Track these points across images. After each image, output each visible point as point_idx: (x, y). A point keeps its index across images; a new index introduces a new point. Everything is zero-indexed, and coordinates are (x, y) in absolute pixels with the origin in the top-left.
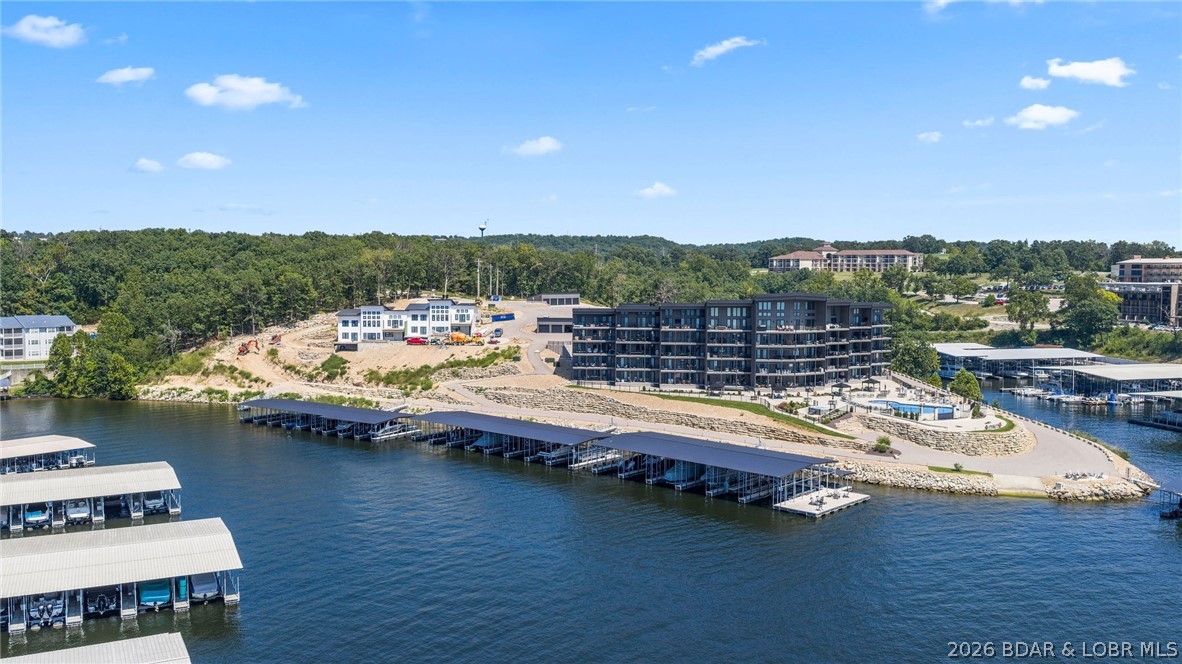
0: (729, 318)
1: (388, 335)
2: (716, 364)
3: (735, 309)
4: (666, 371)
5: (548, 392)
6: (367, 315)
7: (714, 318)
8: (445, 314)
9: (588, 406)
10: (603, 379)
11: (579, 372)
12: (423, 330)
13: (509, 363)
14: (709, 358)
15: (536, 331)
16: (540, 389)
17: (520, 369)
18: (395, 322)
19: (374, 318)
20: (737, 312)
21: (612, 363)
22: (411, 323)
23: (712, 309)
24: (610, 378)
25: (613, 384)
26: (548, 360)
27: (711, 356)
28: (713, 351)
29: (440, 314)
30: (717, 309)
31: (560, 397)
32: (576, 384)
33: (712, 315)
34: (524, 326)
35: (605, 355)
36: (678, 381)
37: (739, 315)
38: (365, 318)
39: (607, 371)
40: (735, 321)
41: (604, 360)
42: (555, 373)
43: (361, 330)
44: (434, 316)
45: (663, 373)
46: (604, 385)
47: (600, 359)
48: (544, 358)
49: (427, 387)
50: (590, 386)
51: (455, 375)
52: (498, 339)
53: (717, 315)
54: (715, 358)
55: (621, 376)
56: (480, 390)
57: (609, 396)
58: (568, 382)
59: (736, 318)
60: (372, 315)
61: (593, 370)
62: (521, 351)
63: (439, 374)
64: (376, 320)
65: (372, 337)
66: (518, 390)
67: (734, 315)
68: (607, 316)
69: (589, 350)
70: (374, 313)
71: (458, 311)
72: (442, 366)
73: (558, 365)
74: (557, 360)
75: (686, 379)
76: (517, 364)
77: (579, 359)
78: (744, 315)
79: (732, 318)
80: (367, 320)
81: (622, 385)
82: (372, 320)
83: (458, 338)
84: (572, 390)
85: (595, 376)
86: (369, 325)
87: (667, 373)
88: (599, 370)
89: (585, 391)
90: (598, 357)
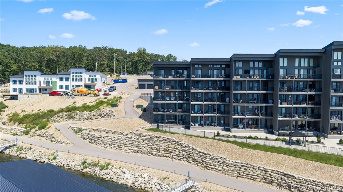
0: (297, 68)
1: (42, 90)
2: (283, 111)
3: (302, 60)
4: (236, 116)
5: (130, 135)
6: (28, 77)
7: (283, 68)
8: (80, 77)
9: (164, 150)
10: (179, 123)
11: (160, 117)
12: (67, 87)
13: (109, 108)
14: (280, 105)
15: (137, 88)
16: (124, 132)
17: (115, 113)
18: (48, 82)
19: (32, 79)
20: (304, 63)
21: (187, 109)
22: (59, 83)
23: (281, 60)
24: (186, 122)
25: (188, 128)
26: (138, 107)
27: (281, 104)
28: (283, 99)
29: (77, 77)
30: (286, 60)
31: (140, 140)
32: (155, 127)
33: (281, 65)
34: (132, 85)
35: (181, 102)
36: (247, 126)
37: (306, 65)
38: (26, 79)
39: (182, 115)
40: (302, 71)
41: (181, 106)
42: (140, 117)
43: (24, 87)
44: (73, 78)
45: (234, 119)
46: (180, 128)
47: (177, 106)
48: (135, 105)
49: (43, 127)
50: (167, 129)
51: (70, 117)
52: (110, 93)
53: (285, 65)
54: (285, 105)
55: (195, 120)
56: (79, 131)
57: (185, 141)
58: (149, 125)
59: (304, 68)
60: (31, 77)
61: (171, 115)
62: (122, 100)
63: (58, 116)
64: (34, 80)
65: (31, 91)
66: (107, 131)
67: (302, 65)
68: (183, 68)
69: (168, 98)
70: (32, 76)
71: (90, 76)
72: (62, 111)
73: (145, 110)
74: (145, 106)
75: (256, 124)
76: (114, 109)
77: (160, 106)
78: (311, 65)
79: (299, 68)
80: (28, 80)
81: (196, 130)
82: (31, 80)
83: (82, 91)
84: (151, 133)
85: (173, 120)
86: (30, 83)
87: (237, 119)
88: (176, 115)
89: (162, 135)
90: (175, 104)
